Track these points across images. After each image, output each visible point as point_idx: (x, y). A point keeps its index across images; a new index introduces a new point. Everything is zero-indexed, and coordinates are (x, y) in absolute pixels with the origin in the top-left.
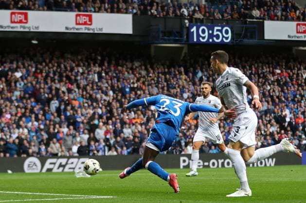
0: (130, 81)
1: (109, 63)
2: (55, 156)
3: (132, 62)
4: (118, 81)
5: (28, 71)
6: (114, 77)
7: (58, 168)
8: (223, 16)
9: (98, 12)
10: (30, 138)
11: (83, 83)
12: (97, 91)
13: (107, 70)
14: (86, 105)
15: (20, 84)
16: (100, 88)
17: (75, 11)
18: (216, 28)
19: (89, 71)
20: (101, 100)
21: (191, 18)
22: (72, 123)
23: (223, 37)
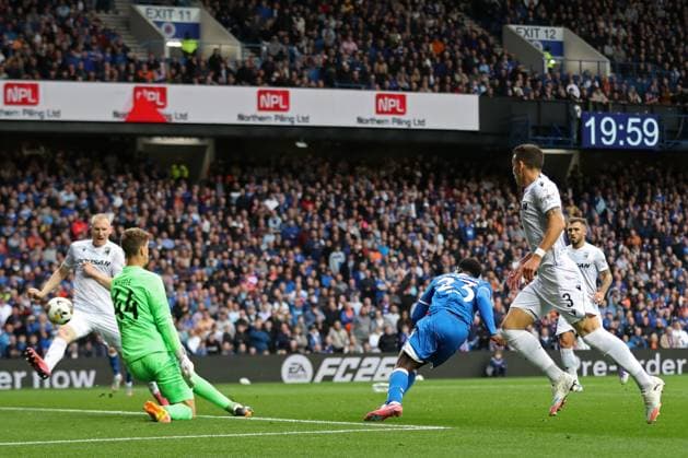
0: (475, 216)
1: (437, 184)
2: (339, 352)
3: (478, 181)
4: (453, 216)
5: (289, 197)
6: (446, 209)
7: (344, 375)
8: (643, 98)
9: (417, 90)
10: (293, 320)
11: (389, 219)
12: (414, 235)
13: (432, 197)
14: (395, 260)
15: (275, 222)
16: (420, 230)
17: (375, 89)
18: (631, 120)
19: (400, 199)
20: (422, 252)
21: (585, 102)
22: (370, 292)
23: (644, 136)
